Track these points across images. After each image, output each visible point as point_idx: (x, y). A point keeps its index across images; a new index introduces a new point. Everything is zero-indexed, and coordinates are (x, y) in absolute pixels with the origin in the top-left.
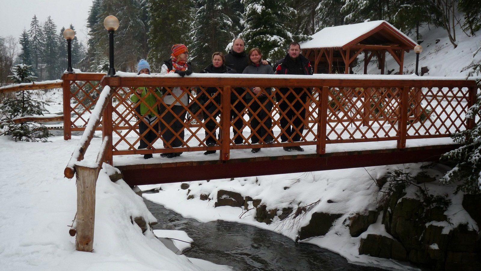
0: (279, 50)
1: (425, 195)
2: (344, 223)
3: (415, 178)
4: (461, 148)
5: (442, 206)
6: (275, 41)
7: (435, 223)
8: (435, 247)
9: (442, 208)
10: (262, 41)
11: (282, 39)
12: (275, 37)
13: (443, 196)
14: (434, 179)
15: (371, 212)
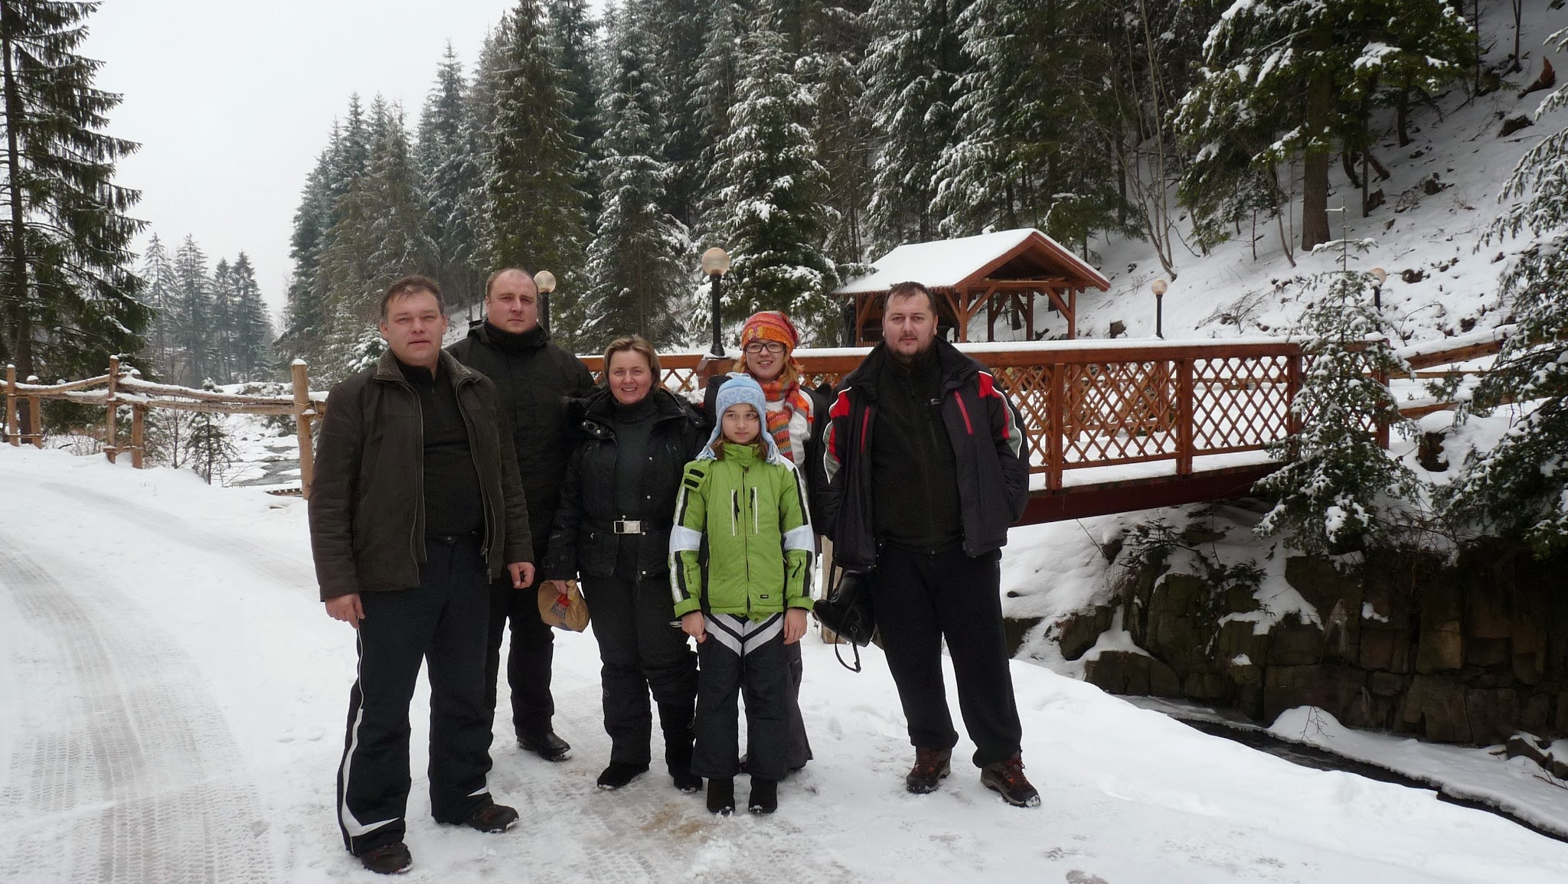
0: (812, 297)
1: (1209, 566)
2: (1047, 635)
3: (1183, 536)
4: (1285, 468)
5: (1248, 583)
6: (802, 278)
7: (1238, 617)
8: (1243, 660)
9: (1249, 587)
10: (775, 279)
11: (816, 273)
12: (801, 271)
13: (1249, 564)
14: (1222, 535)
15: (1099, 609)
